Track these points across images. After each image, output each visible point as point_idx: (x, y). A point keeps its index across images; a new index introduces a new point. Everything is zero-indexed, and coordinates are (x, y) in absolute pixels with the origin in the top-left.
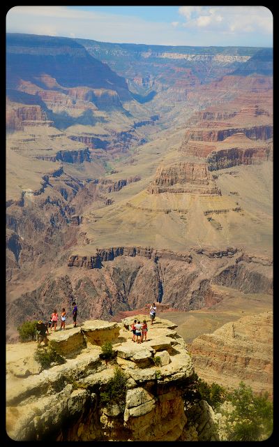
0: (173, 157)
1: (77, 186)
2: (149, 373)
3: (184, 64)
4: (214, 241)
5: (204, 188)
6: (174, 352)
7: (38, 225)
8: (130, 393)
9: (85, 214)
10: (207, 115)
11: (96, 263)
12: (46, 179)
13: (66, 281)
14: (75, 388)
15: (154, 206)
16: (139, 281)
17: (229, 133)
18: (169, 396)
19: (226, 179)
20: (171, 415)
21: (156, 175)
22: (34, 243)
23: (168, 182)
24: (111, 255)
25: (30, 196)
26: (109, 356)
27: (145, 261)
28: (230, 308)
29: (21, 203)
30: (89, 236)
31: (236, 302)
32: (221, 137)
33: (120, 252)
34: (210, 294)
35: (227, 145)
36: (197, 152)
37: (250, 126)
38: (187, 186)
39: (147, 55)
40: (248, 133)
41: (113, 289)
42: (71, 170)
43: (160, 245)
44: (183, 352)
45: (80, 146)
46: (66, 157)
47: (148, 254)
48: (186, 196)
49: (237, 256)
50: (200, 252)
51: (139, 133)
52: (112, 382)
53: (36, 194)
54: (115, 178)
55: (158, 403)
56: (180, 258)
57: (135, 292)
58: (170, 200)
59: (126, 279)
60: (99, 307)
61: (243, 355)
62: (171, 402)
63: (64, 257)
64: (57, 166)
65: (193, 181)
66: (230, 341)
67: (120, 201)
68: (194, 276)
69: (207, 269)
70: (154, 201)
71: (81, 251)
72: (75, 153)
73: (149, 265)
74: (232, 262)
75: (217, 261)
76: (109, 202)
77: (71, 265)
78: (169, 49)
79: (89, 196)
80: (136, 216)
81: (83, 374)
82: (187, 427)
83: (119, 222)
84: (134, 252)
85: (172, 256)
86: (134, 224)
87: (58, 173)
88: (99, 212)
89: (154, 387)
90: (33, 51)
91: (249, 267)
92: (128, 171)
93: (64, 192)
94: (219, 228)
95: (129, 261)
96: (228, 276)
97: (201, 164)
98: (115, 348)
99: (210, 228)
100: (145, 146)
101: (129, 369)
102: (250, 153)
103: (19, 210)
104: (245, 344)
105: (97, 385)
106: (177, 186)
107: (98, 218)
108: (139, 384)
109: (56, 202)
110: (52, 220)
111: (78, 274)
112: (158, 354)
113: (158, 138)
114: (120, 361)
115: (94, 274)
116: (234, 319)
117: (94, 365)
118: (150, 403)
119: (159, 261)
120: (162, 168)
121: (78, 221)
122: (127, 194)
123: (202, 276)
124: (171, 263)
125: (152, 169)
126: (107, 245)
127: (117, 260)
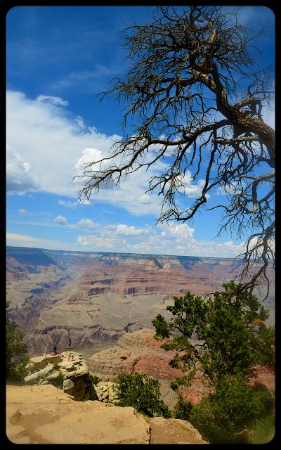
0: (75, 291)
1: (38, 302)
2: (72, 373)
3: (78, 257)
4: (90, 323)
5: (87, 302)
6: (81, 365)
7: (23, 318)
8: (65, 381)
9: (41, 314)
10: (87, 276)
11: (45, 332)
12: (26, 300)
13: (33, 339)
14: (44, 381)
15: (67, 309)
16: (62, 339)
17: (95, 282)
18: (79, 382)
19: (95, 299)
20: (80, 389)
21: (69, 298)
22: (21, 325)
23: (73, 300)
24: (51, 329)
25: (20, 307)
26: (57, 368)
27: (64, 331)
28: (96, 347)
29: (16, 309)
30: (43, 321)
31: (99, 345)
32: (92, 283)
33: (55, 327)
34: (89, 343)
35: (95, 286)
36: (84, 289)
37: (103, 280)
38: (80, 301)
39: (65, 254)
40: (102, 282)
41: (52, 342)
42: (36, 296)
43: (70, 323)
44: (84, 365)
45: (40, 287)
46: (34, 291)
47: (66, 328)
48: (80, 305)
49: (99, 327)
50: (85, 327)
51: (62, 282)
52: (58, 377)
53: (22, 305)
54: (53, 299)
55: (75, 384)
56: (78, 329)
57: (60, 343)
58: (74, 307)
59: (57, 338)
60: (46, 349)
61: (102, 365)
62: (80, 384)
63: (33, 330)
64: (31, 295)
65: (82, 300)
66: (97, 360)
67: (55, 308)
68: (83, 336)
69: (88, 333)
70: (68, 307)
71: (39, 327)
72: (37, 289)
73: (66, 332)
74: (97, 330)
75: (92, 330)
76: (50, 308)
77: (35, 333)
78: (73, 252)
79: (43, 306)
80: (61, 313)
81: (47, 375)
82: (86, 393)
83: (54, 316)
84: (60, 327)
85: (74, 329)
86: (60, 317)
87: (31, 297)
88: (47, 312)
89: (73, 379)
90: (23, 253)
91: (103, 332)
92: (59, 296)
93: (33, 304)
94: (92, 317)
95: (58, 331)
96: (96, 335)
97: (85, 293)
98: (59, 364)
99: (89, 318)
100: (65, 287)
101: (64, 372)
102: (103, 289)
103: (15, 312)
104: (103, 361)
105: (52, 379)
106: (76, 302)
107: (46, 315)
108: (68, 378)
109: (30, 309)
110: (28, 316)
111: (38, 337)
112: (75, 366)
113: (69, 284)
114: (60, 369)
115: (44, 336)
116: (99, 351)
117: (51, 371)
118: (72, 385)
119: (70, 331)
120: (70, 295)
121: (38, 316)
122: (58, 305)
123: (86, 336)
124: (74, 331)
125: (67, 295)
126: (50, 325)
127: (54, 330)
